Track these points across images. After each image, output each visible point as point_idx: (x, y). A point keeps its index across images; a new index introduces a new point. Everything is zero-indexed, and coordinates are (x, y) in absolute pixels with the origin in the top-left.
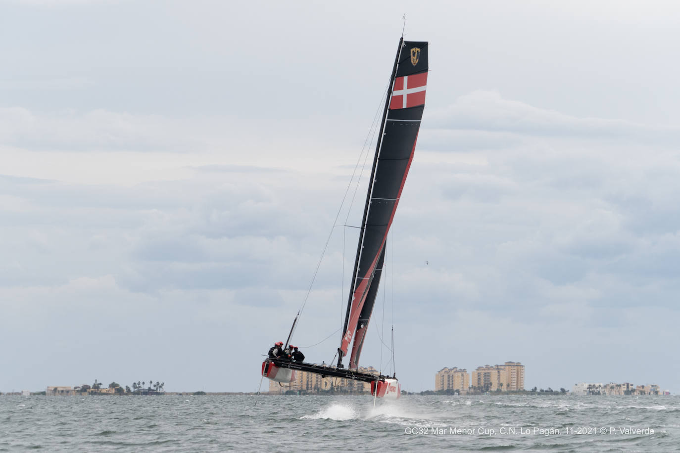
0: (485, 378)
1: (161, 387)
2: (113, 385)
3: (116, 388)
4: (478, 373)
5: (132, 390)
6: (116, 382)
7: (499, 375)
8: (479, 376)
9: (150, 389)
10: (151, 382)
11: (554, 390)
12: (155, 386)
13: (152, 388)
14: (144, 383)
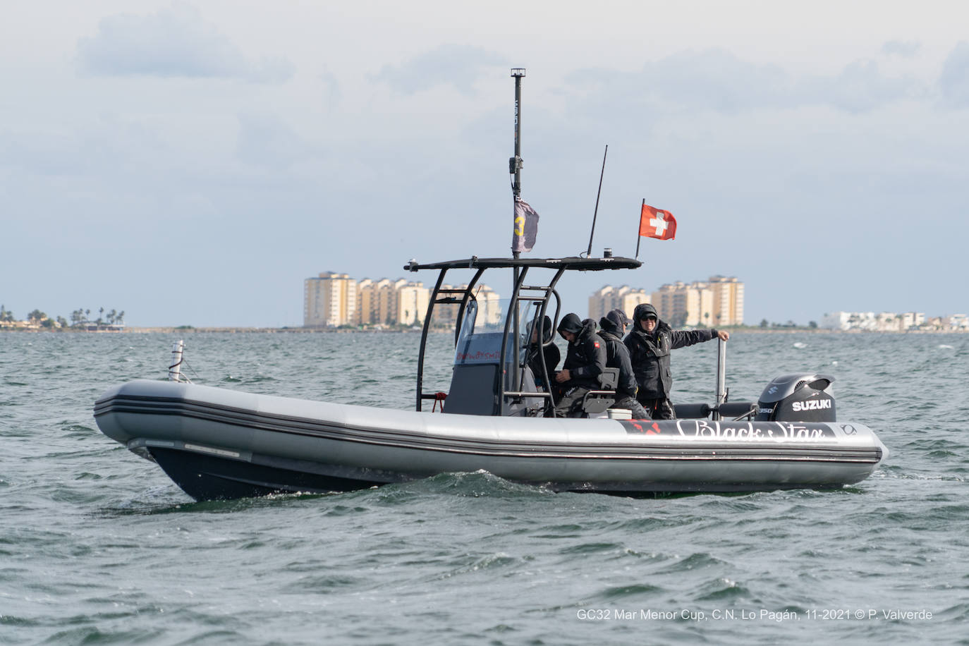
0: (675, 305)
1: (119, 318)
2: (37, 315)
3: (43, 320)
4: (663, 296)
5: (70, 323)
6: (41, 311)
7: (700, 300)
8: (663, 301)
9: (99, 321)
10: (102, 311)
11: (798, 323)
12: (109, 316)
13: (105, 320)
14: (88, 312)
